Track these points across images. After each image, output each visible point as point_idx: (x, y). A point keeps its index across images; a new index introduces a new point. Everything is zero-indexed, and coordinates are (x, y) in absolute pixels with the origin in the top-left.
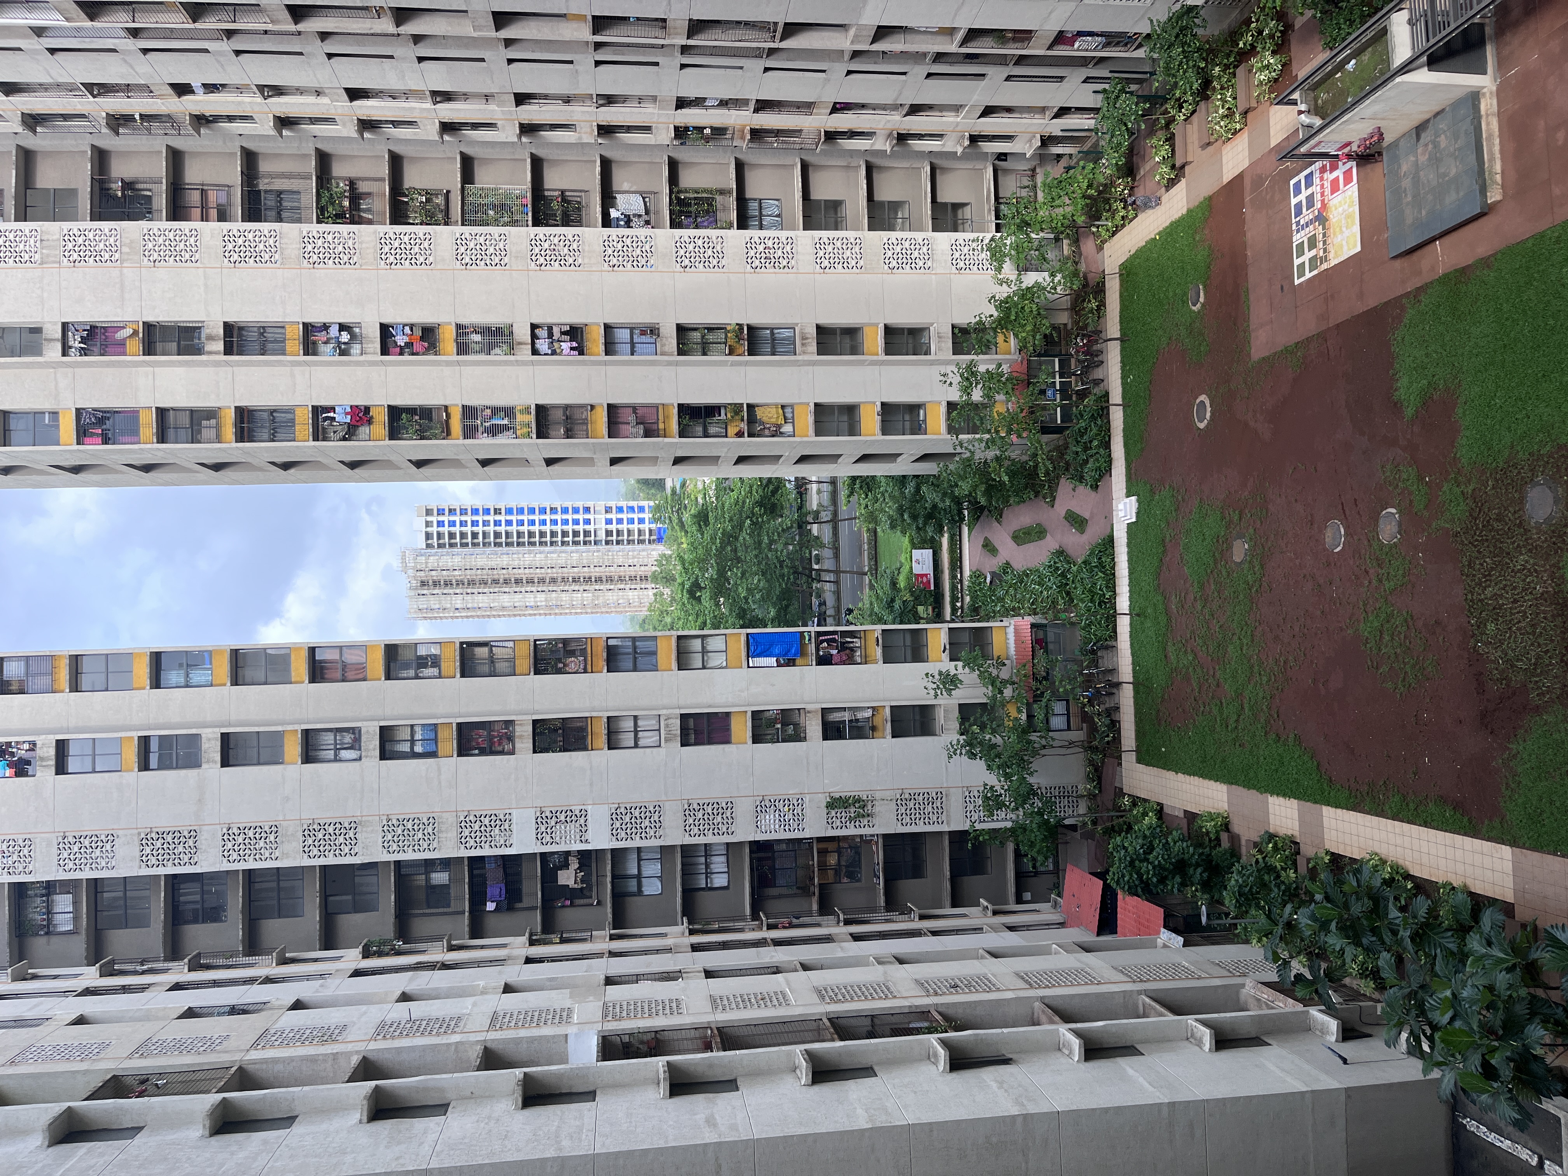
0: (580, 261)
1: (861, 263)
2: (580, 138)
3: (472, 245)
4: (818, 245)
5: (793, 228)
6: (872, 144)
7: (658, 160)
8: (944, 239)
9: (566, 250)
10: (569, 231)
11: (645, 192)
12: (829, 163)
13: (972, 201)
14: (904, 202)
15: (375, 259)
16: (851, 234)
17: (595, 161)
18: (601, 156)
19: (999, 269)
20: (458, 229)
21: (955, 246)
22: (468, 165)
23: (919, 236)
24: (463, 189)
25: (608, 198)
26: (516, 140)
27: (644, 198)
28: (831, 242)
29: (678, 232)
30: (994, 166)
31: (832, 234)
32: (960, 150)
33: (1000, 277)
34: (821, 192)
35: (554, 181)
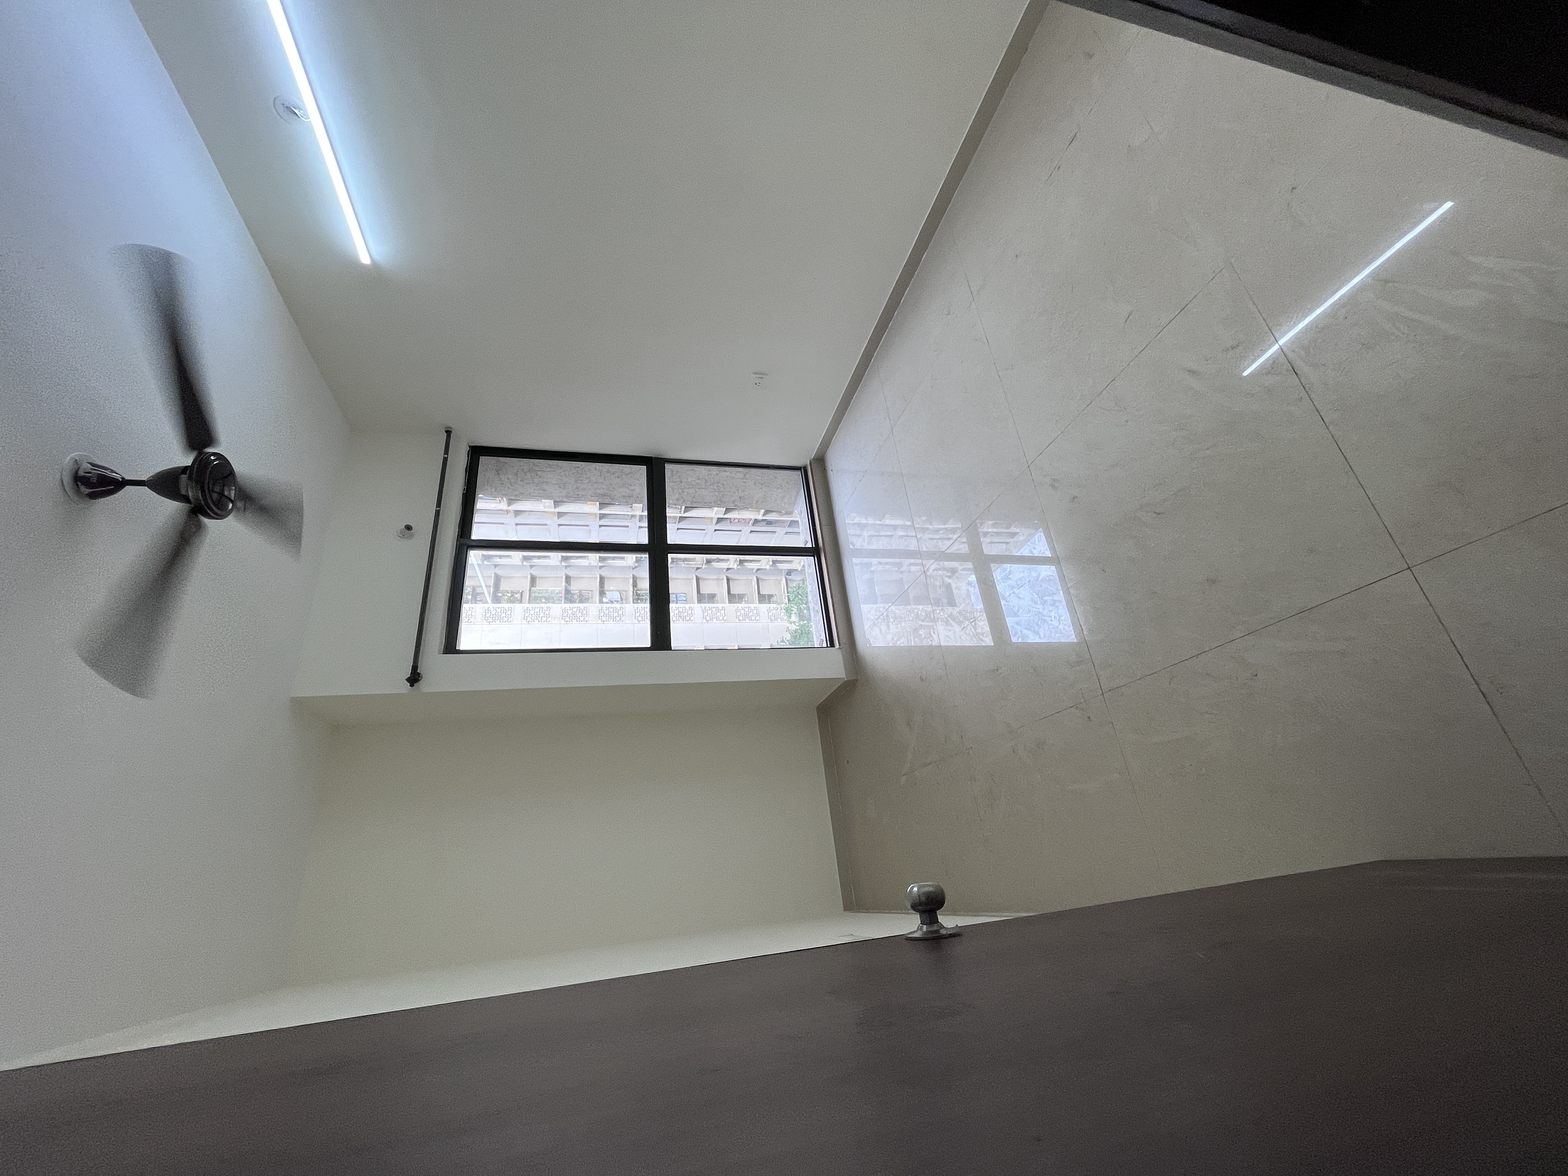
0: (587, 619)
1: (725, 618)
2: (590, 563)
3: (532, 612)
4: (704, 610)
5: (693, 603)
6: (728, 565)
7: (627, 577)
8: (764, 607)
9: (580, 614)
10: (582, 606)
11: (621, 591)
12: (710, 577)
13: (777, 594)
14: (745, 594)
15: (482, 620)
16: (720, 606)
17: (597, 578)
18: (600, 574)
19: (790, 617)
20: (526, 605)
21: (769, 611)
22: (533, 580)
23: (752, 606)
24: (530, 590)
25: (602, 593)
26: (559, 564)
27: (620, 594)
28: (710, 609)
29: (636, 606)
30: (785, 578)
31: (711, 605)
32: (768, 567)
33: (790, 620)
34: (706, 590)
35: (575, 587)
